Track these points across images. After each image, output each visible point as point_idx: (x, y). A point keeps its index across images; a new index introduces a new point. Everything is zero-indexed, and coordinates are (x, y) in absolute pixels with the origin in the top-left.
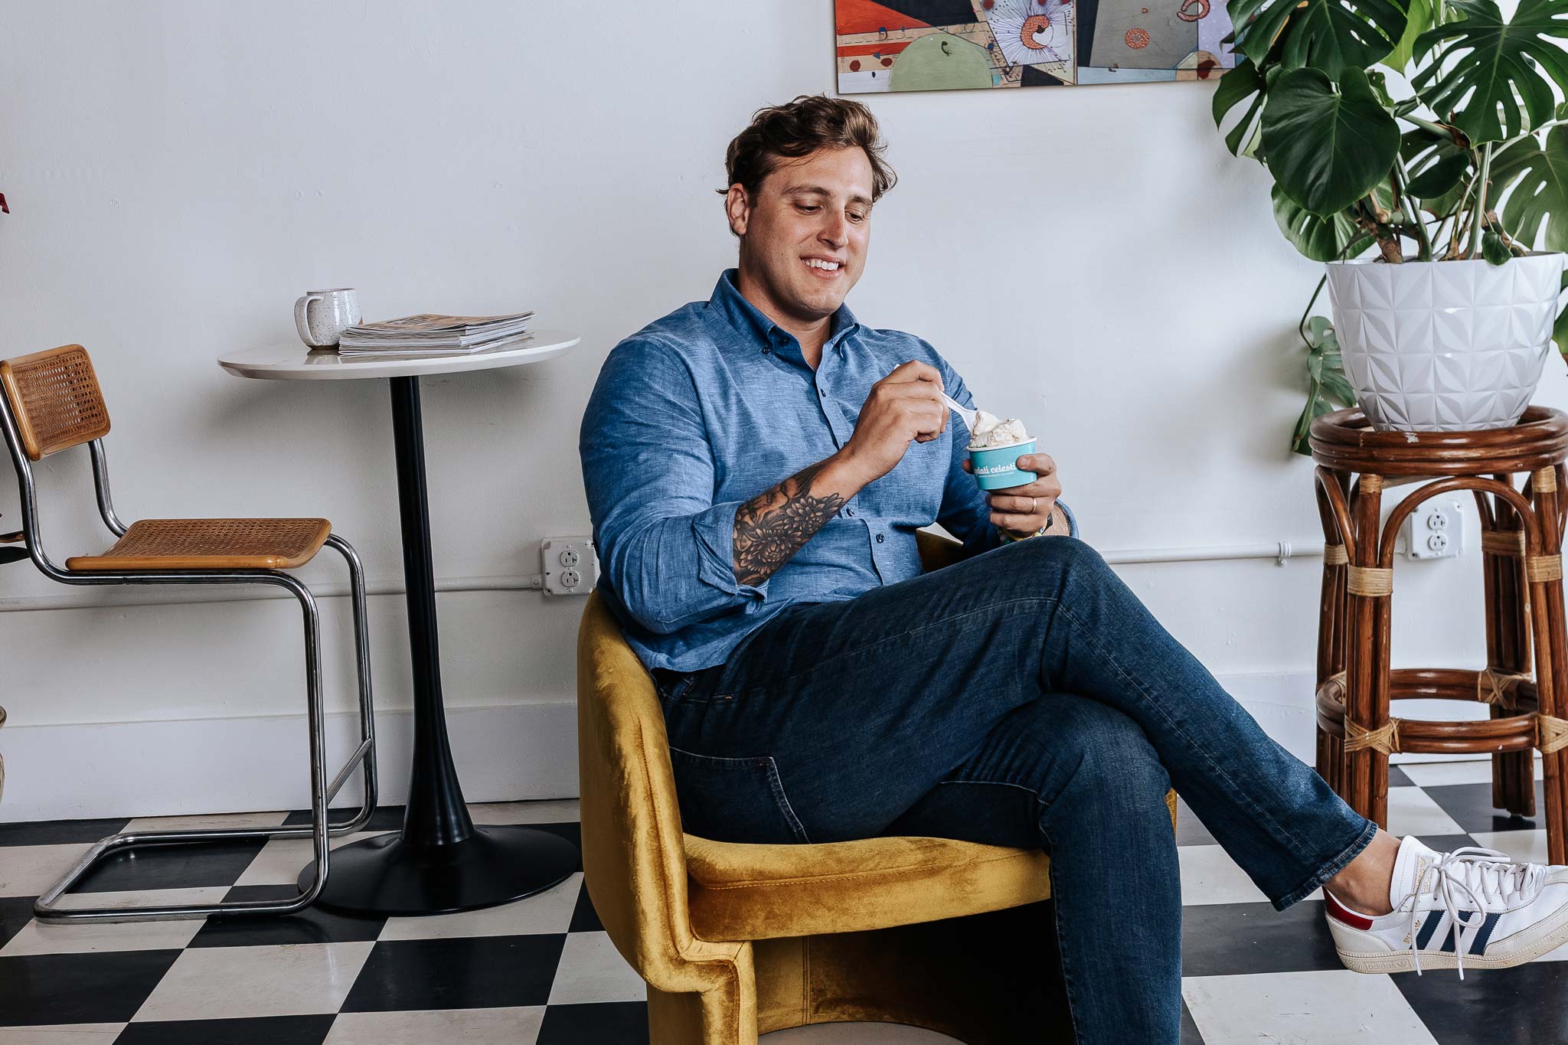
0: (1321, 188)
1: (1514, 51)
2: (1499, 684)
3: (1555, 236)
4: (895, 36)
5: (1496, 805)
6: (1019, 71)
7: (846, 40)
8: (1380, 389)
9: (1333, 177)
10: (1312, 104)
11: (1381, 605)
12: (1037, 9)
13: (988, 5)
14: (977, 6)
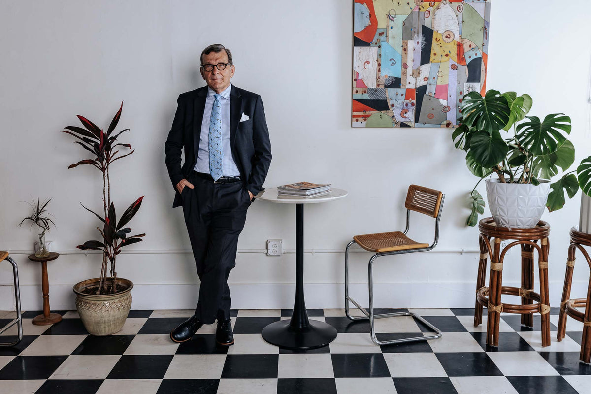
0: (486, 162)
1: (544, 131)
2: (525, 292)
3: (543, 174)
4: (368, 113)
5: (522, 323)
6: (400, 123)
7: (355, 113)
8: (500, 215)
9: (489, 158)
10: (485, 139)
11: (499, 273)
12: (405, 108)
13: (393, 106)
14: (389, 106)
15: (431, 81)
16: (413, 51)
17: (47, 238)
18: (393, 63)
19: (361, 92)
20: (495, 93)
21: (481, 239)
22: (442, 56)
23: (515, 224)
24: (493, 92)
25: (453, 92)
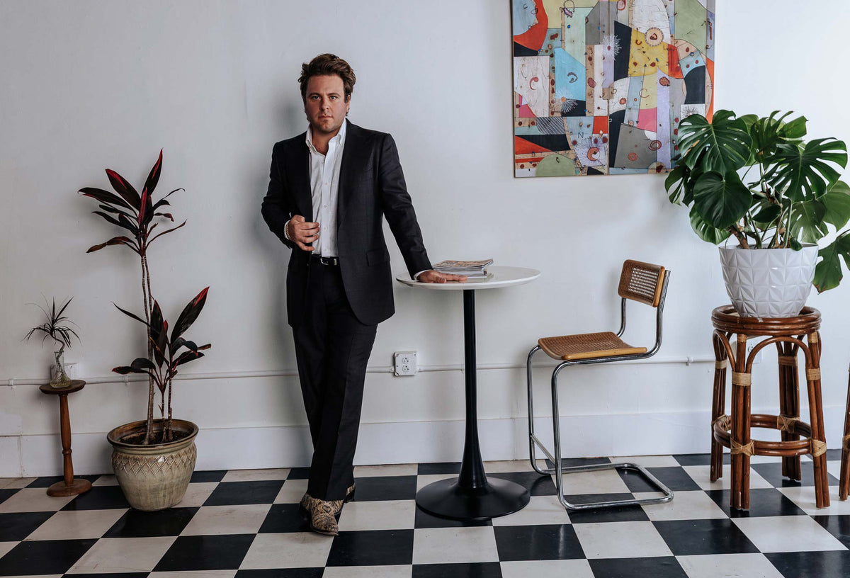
0: (719, 219)
1: (806, 165)
2: (787, 422)
4: (538, 155)
6: (586, 169)
7: (518, 157)
8: (744, 299)
9: (723, 214)
10: (715, 185)
11: (746, 390)
12: (594, 145)
13: (575, 143)
14: (570, 144)
15: (631, 104)
16: (602, 62)
17: (66, 359)
18: (573, 79)
19: (527, 124)
20: (727, 114)
21: (715, 339)
22: (645, 66)
23: (767, 312)
24: (724, 114)
25: (664, 119)
